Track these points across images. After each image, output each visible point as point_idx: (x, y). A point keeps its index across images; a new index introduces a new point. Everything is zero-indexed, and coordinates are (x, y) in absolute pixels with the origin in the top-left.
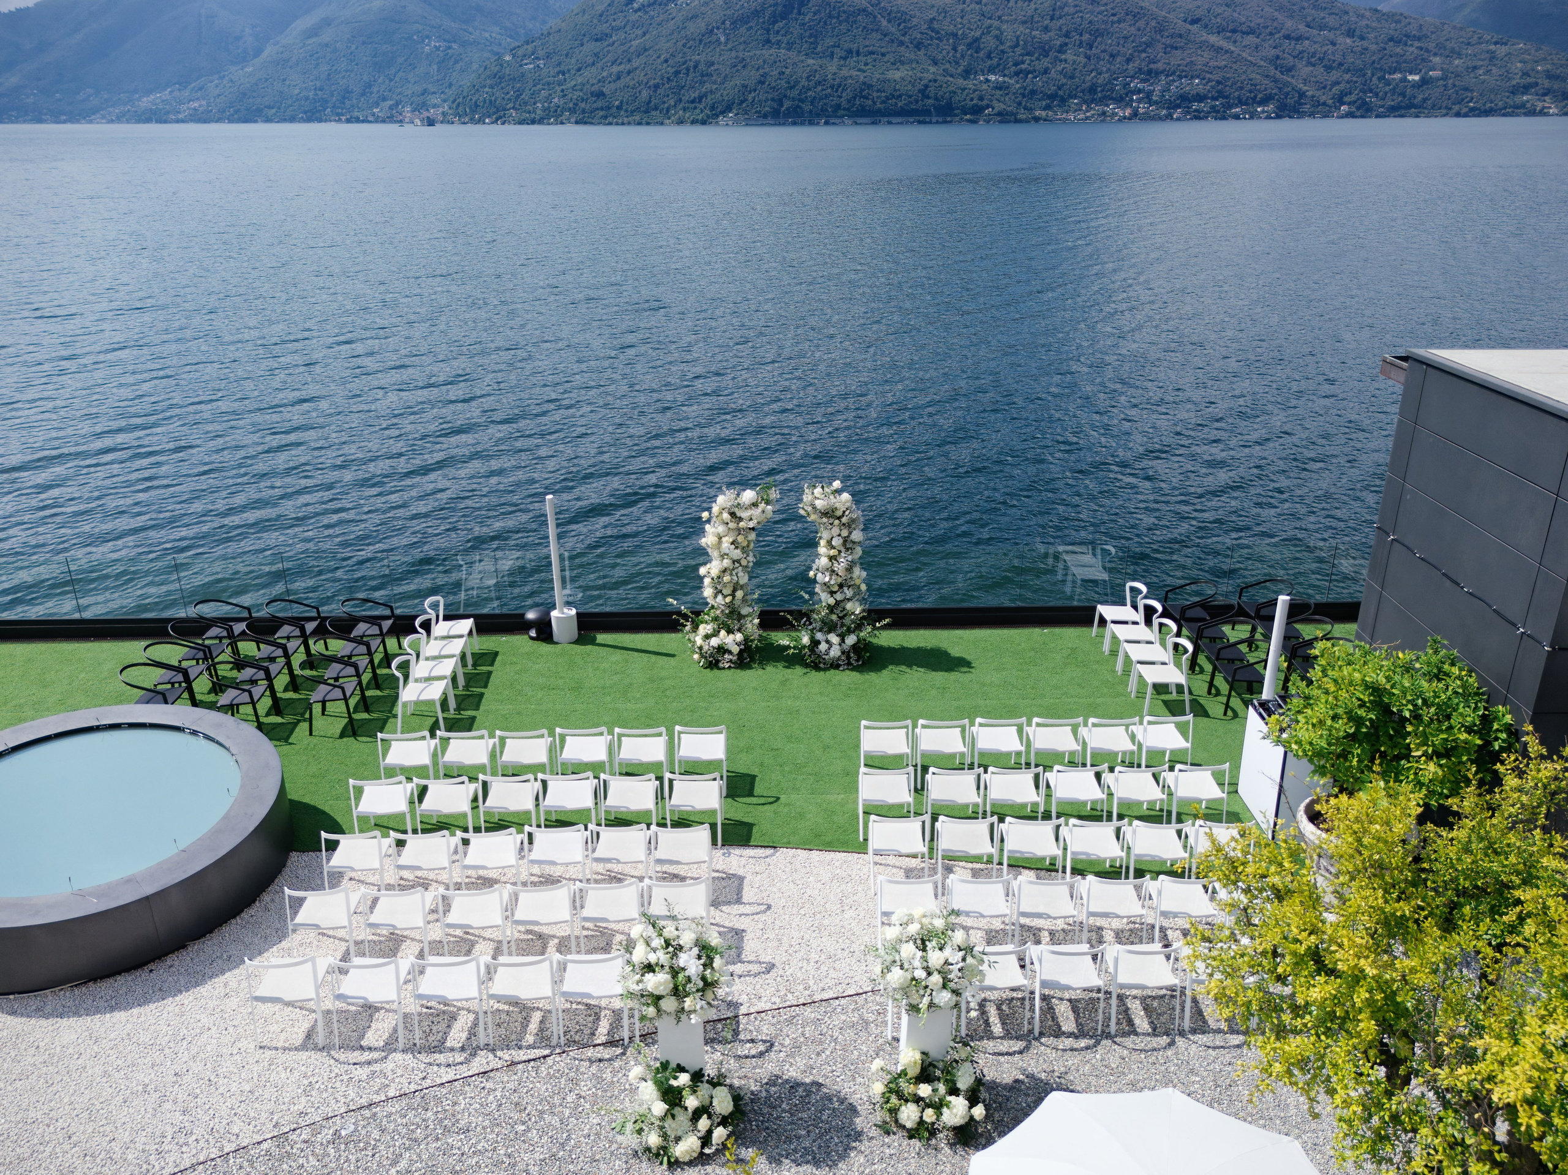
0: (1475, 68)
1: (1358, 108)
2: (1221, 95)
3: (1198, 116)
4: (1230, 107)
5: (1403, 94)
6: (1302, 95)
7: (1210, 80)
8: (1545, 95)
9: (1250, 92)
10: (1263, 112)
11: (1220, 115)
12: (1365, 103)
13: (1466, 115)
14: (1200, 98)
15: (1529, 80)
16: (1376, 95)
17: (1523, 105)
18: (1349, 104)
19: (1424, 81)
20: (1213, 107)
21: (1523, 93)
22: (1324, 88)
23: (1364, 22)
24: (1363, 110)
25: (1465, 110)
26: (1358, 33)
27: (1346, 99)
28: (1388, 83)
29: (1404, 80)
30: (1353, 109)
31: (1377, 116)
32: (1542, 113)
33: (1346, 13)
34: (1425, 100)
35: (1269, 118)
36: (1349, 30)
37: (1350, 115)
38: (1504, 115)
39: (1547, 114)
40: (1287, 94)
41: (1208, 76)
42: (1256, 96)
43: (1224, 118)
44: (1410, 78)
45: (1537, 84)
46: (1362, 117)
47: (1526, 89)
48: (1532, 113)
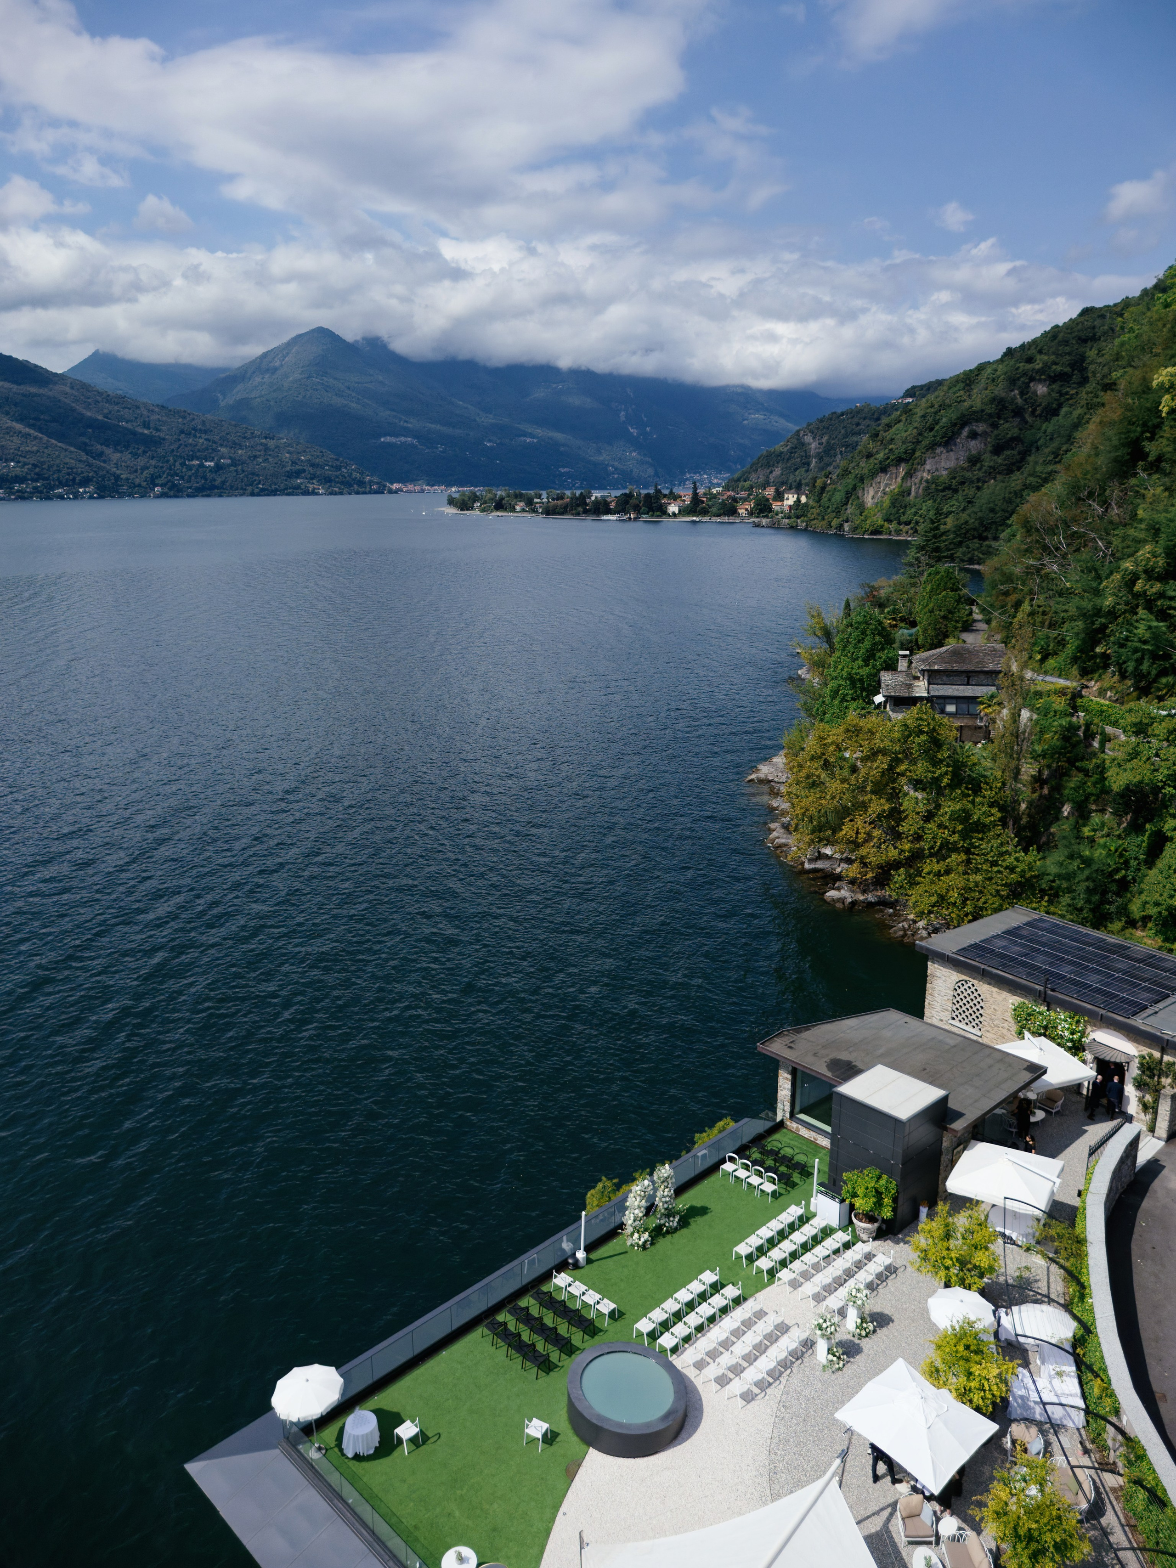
0: (255, 457)
1: (170, 489)
2: (39, 477)
3: (22, 497)
4: (53, 488)
5: (204, 477)
6: (117, 478)
7: (25, 464)
8: (312, 479)
9: (69, 474)
10: (85, 492)
11: (46, 495)
12: (174, 486)
13: (258, 495)
14: (20, 480)
15: (298, 467)
16: (182, 478)
17: (298, 487)
18: (162, 486)
19: (219, 468)
20: (35, 488)
21: (297, 478)
22: (136, 471)
23: (157, 417)
24: (174, 492)
25: (256, 491)
26: (152, 425)
27: (157, 481)
28: (190, 468)
29: (201, 466)
30: (166, 490)
31: (189, 496)
32: (314, 493)
33: (138, 407)
34: (223, 483)
35: (91, 497)
36: (144, 422)
37: (163, 495)
38: (288, 494)
39: (317, 494)
40: (103, 477)
41: (22, 459)
42: (74, 480)
43: (49, 498)
44: (207, 464)
45: (304, 471)
46: (176, 496)
47: (298, 474)
48: (306, 493)
